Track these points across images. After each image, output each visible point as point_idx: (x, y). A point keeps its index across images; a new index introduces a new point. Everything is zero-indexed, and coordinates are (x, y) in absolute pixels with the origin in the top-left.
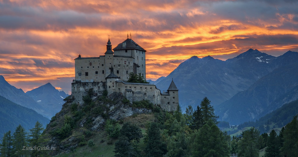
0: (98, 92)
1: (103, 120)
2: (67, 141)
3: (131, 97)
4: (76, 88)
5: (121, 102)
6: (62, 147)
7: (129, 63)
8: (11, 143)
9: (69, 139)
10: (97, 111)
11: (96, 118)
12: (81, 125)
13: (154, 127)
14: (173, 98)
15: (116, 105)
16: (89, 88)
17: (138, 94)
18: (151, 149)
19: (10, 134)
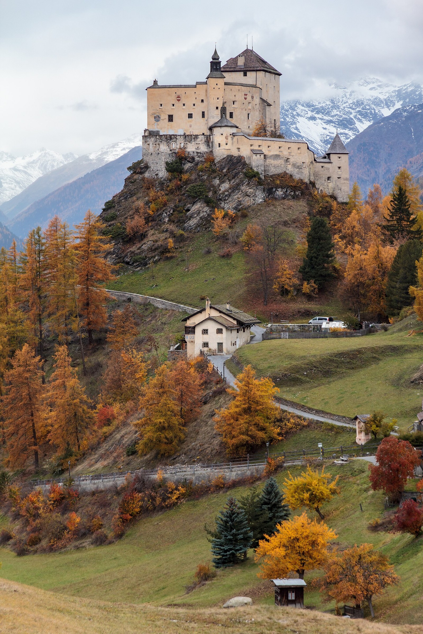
0: (196, 154)
1: (206, 209)
2: (138, 249)
3: (261, 166)
4: (151, 145)
5: (242, 176)
6: (129, 260)
7: (252, 97)
8: (41, 250)
9: (142, 245)
10: (196, 193)
11: (193, 205)
12: (164, 219)
13: (319, 227)
14: (338, 168)
15: (233, 181)
16: (178, 147)
17: (274, 159)
18: (313, 268)
19: (40, 232)
